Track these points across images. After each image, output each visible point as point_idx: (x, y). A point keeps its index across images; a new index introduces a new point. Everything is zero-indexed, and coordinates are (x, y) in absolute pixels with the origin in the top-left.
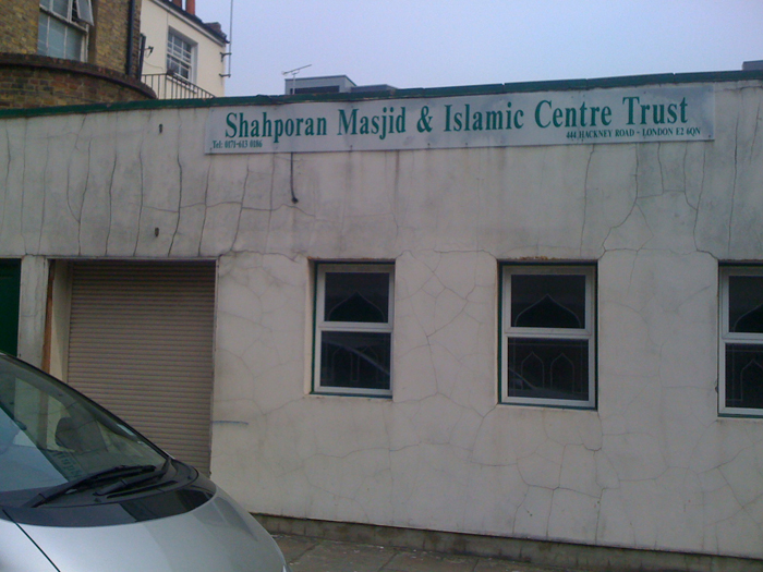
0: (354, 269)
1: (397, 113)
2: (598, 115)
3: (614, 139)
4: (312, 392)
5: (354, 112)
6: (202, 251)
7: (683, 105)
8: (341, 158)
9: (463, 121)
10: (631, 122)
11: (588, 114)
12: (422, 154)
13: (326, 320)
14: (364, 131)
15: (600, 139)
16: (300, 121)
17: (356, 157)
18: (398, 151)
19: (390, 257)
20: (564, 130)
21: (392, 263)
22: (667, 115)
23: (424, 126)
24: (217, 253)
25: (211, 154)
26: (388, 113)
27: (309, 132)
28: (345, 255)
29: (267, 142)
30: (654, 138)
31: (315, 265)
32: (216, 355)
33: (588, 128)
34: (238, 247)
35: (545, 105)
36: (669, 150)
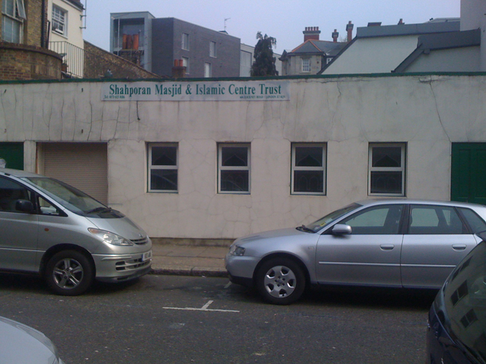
0: (163, 145)
1: (178, 87)
2: (251, 90)
3: (256, 99)
4: (148, 192)
5: (161, 86)
6: (102, 139)
7: (280, 87)
8: (157, 103)
9: (203, 91)
10: (262, 93)
11: (247, 90)
12: (188, 102)
13: (152, 164)
14: (165, 93)
15: (252, 99)
16: (140, 89)
17: (163, 103)
18: (179, 101)
19: (176, 141)
20: (239, 95)
21: (178, 143)
22: (274, 91)
23: (188, 92)
24: (108, 139)
25: (104, 101)
26: (174, 87)
27: (144, 93)
28: (159, 140)
29: (127, 96)
30: (270, 99)
31: (148, 144)
32: (109, 179)
33: (247, 95)
34: (116, 137)
35: (232, 86)
36: (275, 103)
